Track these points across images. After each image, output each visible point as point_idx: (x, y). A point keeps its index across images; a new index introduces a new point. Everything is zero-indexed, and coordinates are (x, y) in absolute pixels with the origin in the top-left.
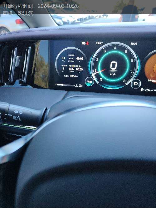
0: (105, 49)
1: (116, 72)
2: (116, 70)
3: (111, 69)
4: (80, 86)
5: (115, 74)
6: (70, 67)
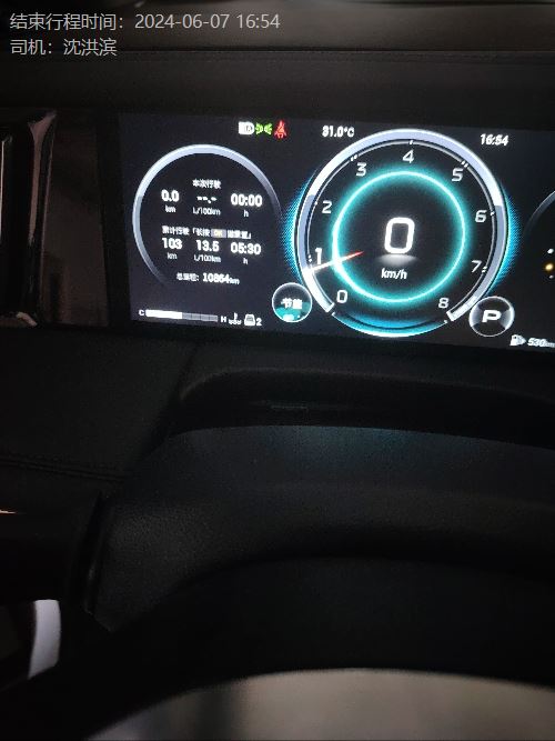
0: (361, 159)
2: (408, 258)
3: (388, 253)
4: (251, 321)
6: (202, 238)
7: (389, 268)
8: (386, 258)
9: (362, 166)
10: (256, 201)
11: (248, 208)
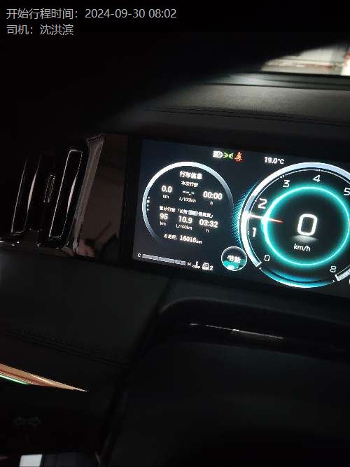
0: (287, 178)
1: (310, 244)
2: (313, 239)
3: (299, 234)
4: (206, 267)
5: (308, 248)
6: (183, 215)
7: (299, 244)
8: (298, 238)
9: (287, 182)
10: (218, 196)
11: (213, 200)
